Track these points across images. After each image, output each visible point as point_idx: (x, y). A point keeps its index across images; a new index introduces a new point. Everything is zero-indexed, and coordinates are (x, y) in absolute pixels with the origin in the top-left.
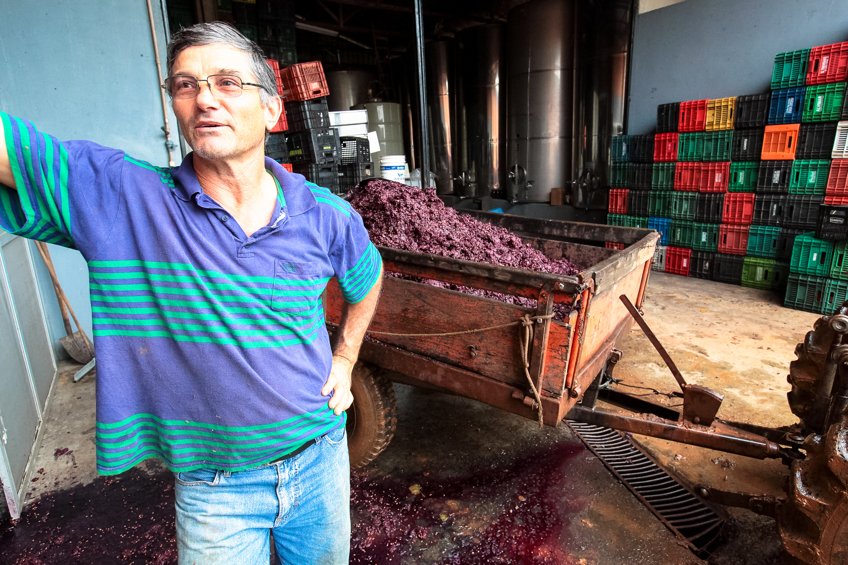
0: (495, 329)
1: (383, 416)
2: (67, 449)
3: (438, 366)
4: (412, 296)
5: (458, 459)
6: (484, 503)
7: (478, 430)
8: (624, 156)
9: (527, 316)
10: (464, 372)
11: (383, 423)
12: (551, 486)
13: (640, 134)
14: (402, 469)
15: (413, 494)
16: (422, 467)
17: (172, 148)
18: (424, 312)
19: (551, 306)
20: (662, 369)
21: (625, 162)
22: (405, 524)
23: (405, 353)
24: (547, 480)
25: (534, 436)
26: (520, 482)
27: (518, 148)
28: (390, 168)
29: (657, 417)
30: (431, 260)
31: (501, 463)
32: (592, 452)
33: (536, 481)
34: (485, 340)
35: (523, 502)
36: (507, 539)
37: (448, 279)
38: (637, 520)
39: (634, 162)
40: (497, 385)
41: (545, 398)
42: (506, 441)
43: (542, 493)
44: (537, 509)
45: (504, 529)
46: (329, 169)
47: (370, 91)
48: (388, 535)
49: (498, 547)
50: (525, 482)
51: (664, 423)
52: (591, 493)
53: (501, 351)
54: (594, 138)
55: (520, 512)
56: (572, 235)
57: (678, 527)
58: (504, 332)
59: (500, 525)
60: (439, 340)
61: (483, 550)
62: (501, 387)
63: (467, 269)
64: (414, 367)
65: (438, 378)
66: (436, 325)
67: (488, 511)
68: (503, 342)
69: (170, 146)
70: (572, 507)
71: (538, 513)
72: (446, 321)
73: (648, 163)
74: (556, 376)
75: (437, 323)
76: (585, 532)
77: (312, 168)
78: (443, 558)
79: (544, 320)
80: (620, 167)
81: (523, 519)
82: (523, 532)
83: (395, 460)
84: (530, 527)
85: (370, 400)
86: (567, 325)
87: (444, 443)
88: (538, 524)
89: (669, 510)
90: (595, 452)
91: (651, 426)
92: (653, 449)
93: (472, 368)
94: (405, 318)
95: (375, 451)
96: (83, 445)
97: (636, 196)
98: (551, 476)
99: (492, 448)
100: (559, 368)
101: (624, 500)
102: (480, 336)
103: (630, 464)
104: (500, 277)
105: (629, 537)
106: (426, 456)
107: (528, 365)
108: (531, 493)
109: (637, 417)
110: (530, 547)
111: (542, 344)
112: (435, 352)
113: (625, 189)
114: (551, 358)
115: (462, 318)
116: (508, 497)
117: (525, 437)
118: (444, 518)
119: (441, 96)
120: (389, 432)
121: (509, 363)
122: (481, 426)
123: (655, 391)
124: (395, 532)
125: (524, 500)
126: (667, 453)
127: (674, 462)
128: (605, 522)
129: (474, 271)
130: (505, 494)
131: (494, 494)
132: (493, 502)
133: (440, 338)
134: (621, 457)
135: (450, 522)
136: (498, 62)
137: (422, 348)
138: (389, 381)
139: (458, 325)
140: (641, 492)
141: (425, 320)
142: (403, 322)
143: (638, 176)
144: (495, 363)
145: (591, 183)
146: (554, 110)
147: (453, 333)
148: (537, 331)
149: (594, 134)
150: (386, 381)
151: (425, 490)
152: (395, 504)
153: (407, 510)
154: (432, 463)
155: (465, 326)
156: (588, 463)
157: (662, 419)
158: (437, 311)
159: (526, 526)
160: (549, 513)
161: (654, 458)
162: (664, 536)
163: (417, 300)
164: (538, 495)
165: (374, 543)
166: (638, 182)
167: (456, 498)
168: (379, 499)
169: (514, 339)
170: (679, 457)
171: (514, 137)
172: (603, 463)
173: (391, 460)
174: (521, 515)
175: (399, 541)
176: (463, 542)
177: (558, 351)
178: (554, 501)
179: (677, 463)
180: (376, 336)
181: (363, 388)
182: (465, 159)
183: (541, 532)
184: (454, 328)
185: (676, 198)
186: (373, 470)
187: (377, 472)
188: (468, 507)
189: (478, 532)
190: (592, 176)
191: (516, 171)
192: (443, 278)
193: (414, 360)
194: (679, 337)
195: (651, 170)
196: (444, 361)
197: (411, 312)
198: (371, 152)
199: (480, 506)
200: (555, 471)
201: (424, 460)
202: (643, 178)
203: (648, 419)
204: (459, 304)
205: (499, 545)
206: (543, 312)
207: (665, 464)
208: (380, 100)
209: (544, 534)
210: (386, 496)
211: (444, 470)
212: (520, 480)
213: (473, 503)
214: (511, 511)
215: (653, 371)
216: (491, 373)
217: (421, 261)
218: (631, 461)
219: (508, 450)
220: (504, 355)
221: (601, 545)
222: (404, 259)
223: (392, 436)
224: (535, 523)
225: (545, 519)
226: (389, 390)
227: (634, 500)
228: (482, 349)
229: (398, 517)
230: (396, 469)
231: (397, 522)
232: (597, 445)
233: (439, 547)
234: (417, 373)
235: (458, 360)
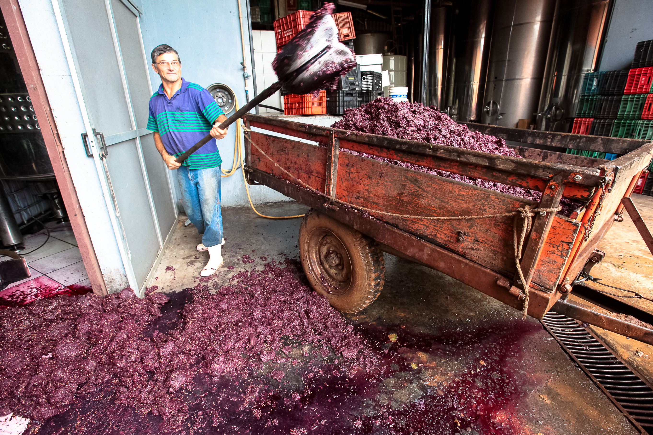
0: (488, 218)
1: (373, 279)
2: (172, 267)
3: (425, 246)
4: (408, 182)
5: (429, 319)
6: (450, 360)
7: (447, 298)
8: (594, 90)
9: (527, 208)
10: (450, 254)
11: (373, 284)
12: (510, 357)
13: (613, 70)
14: (385, 319)
15: (391, 342)
16: (401, 321)
17: (247, 77)
18: (418, 196)
19: (559, 199)
20: (618, 269)
21: (594, 95)
22: (383, 365)
23: (397, 231)
24: (506, 351)
25: (495, 310)
26: (482, 348)
27: (495, 88)
28: (396, 96)
29: (637, 320)
30: (430, 149)
31: (465, 328)
32: (549, 333)
33: (497, 349)
34: (475, 227)
35: (484, 366)
36: (468, 397)
37: (444, 167)
38: (597, 407)
39: (602, 95)
40: (481, 270)
41: (533, 290)
42: (471, 310)
43: (501, 362)
44: (496, 375)
45: (465, 387)
46: (352, 95)
47: (386, 48)
48: (368, 371)
49: (459, 402)
50: (486, 349)
51: (646, 327)
52: (549, 371)
53: (491, 239)
54: (563, 77)
55: (481, 375)
56: (554, 144)
57: (642, 424)
58: (496, 221)
59: (462, 383)
60: (429, 223)
61: (445, 402)
62: (484, 272)
63: (466, 157)
64: (404, 243)
65: (425, 255)
66: (428, 209)
67: (452, 368)
68: (494, 230)
69: (246, 76)
70: (530, 380)
71: (497, 379)
72: (437, 206)
73: (617, 95)
74: (550, 271)
75: (428, 207)
76: (542, 407)
77: (339, 93)
78: (410, 401)
79: (548, 213)
80: (588, 99)
81: (483, 382)
82: (482, 394)
83: (379, 311)
84: (489, 391)
85: (364, 265)
86: (574, 221)
87: (419, 304)
88: (497, 389)
89: (630, 404)
90: (552, 333)
91: (629, 327)
92: (611, 341)
93: (458, 251)
94: (400, 201)
95: (365, 303)
96: (181, 266)
97: (599, 124)
98: (510, 348)
99: (459, 314)
100: (556, 264)
101: (582, 384)
102: (471, 222)
103: (586, 350)
104: (501, 167)
105: (589, 423)
106: (404, 312)
107: (520, 257)
108: (491, 360)
109: (613, 316)
110: (488, 410)
111: (540, 238)
112: (424, 232)
113: (590, 118)
114: (547, 252)
115: (454, 204)
116: (470, 359)
117: (488, 310)
118: (414, 366)
119: (437, 50)
120: (377, 291)
121: (498, 252)
122: (450, 295)
123: (637, 294)
124: (373, 370)
125: (485, 364)
126: (627, 348)
127: (635, 357)
128: (562, 402)
129: (473, 160)
130: (468, 356)
131: (458, 355)
132: (457, 360)
133: (430, 221)
134: (577, 342)
135: (419, 371)
136: (485, 22)
137: (412, 228)
138: (381, 251)
139: (449, 211)
140: (600, 379)
141: (417, 204)
142: (398, 204)
143: (605, 106)
144: (482, 249)
145: (555, 115)
146: (529, 56)
147: (443, 218)
148: (536, 223)
149: (563, 74)
150: (378, 251)
151: (401, 339)
152: (376, 347)
153: (385, 353)
154: (408, 318)
155: (456, 212)
156: (545, 343)
157: (643, 323)
158: (430, 196)
159: (486, 389)
160: (507, 381)
161: (613, 349)
162: (628, 430)
163: (412, 186)
164: (497, 362)
165: (356, 375)
166: (604, 112)
167: (426, 351)
168: (364, 340)
169: (508, 229)
170: (641, 354)
171: (492, 78)
172: (560, 345)
173: (377, 310)
174: (481, 378)
175: (375, 378)
176: (429, 391)
177: (558, 247)
178: (512, 371)
179: (638, 359)
180: (374, 214)
181: (360, 255)
182: (451, 98)
183: (499, 397)
184: (445, 213)
185: (642, 126)
186: (362, 316)
187: (365, 318)
188: (435, 361)
189: (442, 385)
190: (556, 109)
191: (491, 105)
192: (440, 166)
193: (405, 238)
194: (634, 244)
195: (620, 101)
196: (432, 241)
197: (406, 196)
198: (383, 86)
199: (446, 362)
200: (514, 344)
201: (402, 315)
202: (610, 108)
203: (626, 320)
204: (453, 191)
205: (460, 401)
206: (549, 204)
207: (625, 358)
208: (392, 54)
209: (502, 399)
210: (369, 339)
211: (417, 325)
212: (481, 346)
213: (440, 358)
214: (473, 372)
215: (609, 270)
216: (477, 258)
217: (420, 149)
218: (588, 348)
219: (472, 318)
220: (494, 244)
221: (558, 423)
222: (404, 147)
223: (379, 294)
224: (494, 387)
225: (503, 386)
226: (380, 259)
227: (592, 386)
228: (471, 235)
229: (377, 358)
230: (380, 318)
231: (376, 362)
232: (553, 328)
233: (408, 391)
234: (406, 249)
235: (445, 243)
